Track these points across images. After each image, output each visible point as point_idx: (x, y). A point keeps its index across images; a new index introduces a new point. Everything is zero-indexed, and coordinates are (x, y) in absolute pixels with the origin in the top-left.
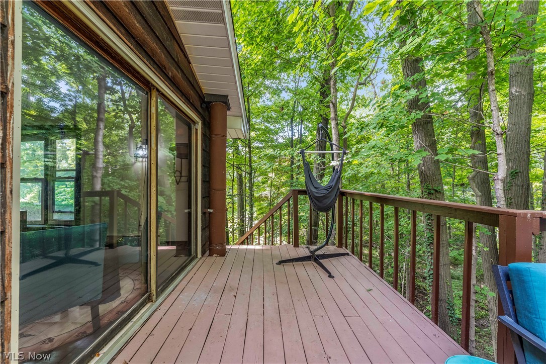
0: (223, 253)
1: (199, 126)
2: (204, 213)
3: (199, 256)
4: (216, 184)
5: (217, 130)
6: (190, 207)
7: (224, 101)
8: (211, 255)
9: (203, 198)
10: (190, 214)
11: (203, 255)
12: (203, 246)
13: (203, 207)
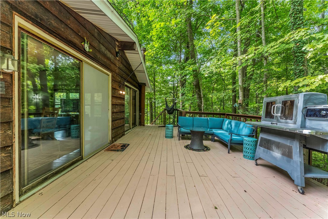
0: (144, 125)
1: (138, 92)
2: (139, 115)
3: (138, 125)
4: (142, 107)
5: (143, 92)
6: (135, 113)
7: (145, 84)
8: (141, 126)
9: (139, 111)
10: (135, 115)
11: (139, 125)
12: (139, 123)
13: (139, 113)
